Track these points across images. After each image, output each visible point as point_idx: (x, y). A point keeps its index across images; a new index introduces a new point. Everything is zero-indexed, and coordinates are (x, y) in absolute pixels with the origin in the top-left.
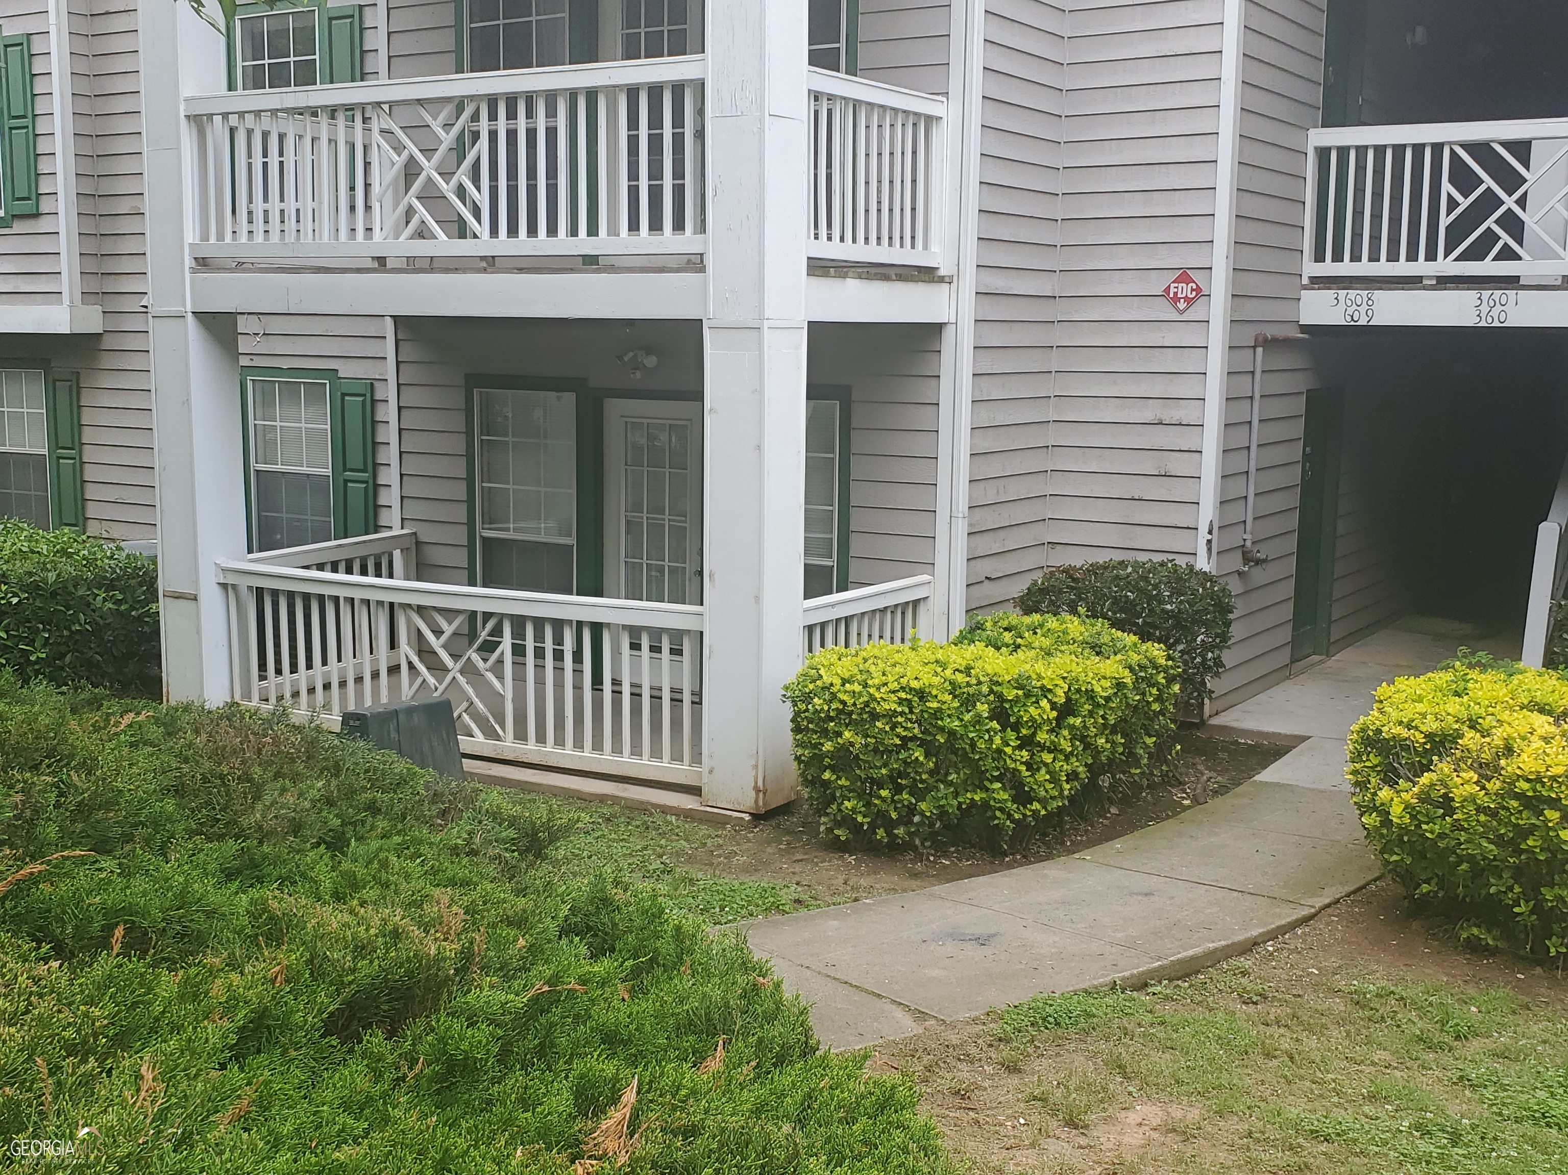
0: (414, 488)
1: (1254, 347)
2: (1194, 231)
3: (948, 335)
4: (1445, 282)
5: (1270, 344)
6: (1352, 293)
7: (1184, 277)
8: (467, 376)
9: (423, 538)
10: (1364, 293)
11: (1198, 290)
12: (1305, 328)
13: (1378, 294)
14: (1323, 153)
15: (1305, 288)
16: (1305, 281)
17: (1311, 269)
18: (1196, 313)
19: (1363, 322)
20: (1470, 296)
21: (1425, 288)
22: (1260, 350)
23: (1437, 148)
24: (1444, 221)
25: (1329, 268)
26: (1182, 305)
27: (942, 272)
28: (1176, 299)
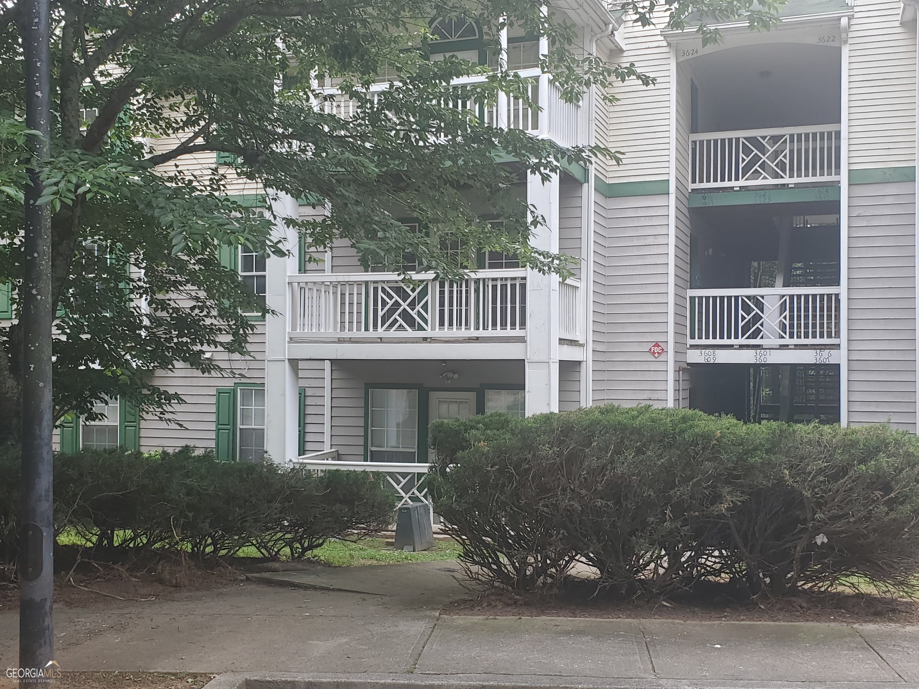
0: (336, 431)
1: (679, 371)
2: (661, 328)
3: (583, 365)
4: (742, 347)
5: (684, 370)
6: (707, 351)
7: (657, 345)
8: (366, 384)
9: (340, 453)
10: (712, 351)
11: (663, 350)
12: (688, 364)
13: (717, 351)
14: (692, 299)
15: (688, 349)
16: (688, 346)
17: (690, 342)
18: (662, 358)
19: (712, 362)
20: (752, 352)
21: (735, 349)
22: (681, 372)
23: (736, 298)
24: (741, 324)
25: (696, 341)
26: (656, 355)
27: (580, 342)
28: (654, 353)
